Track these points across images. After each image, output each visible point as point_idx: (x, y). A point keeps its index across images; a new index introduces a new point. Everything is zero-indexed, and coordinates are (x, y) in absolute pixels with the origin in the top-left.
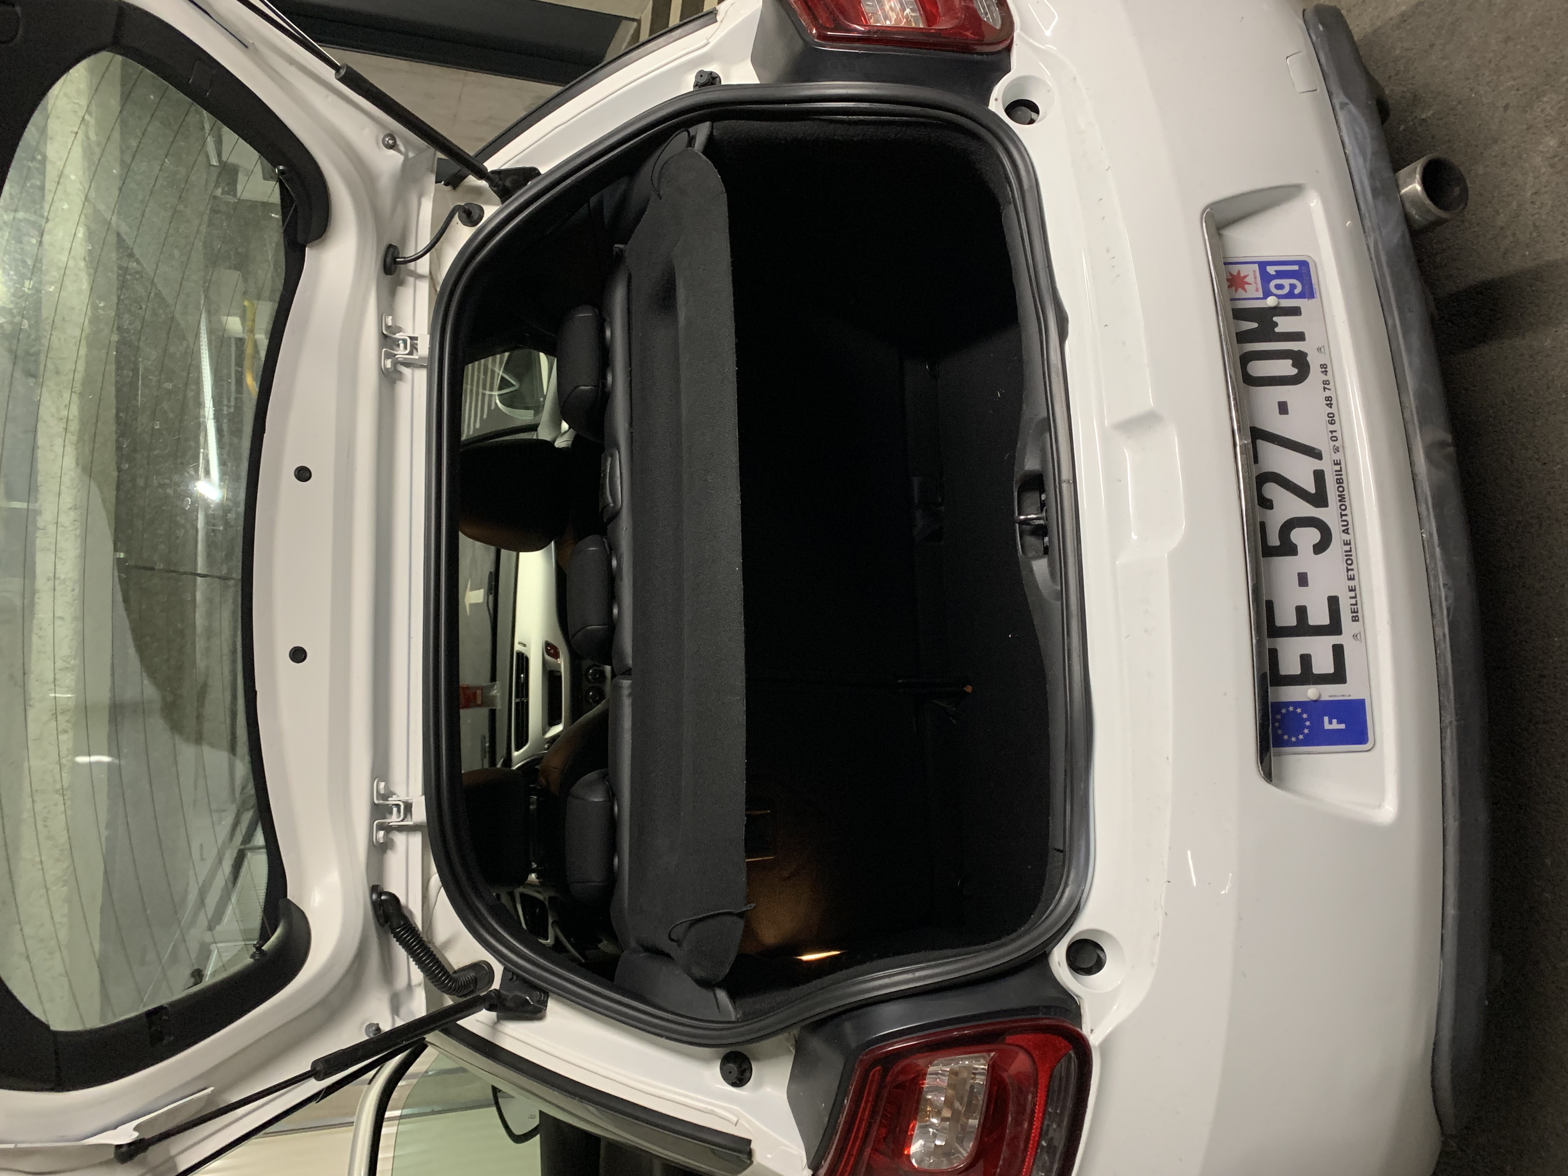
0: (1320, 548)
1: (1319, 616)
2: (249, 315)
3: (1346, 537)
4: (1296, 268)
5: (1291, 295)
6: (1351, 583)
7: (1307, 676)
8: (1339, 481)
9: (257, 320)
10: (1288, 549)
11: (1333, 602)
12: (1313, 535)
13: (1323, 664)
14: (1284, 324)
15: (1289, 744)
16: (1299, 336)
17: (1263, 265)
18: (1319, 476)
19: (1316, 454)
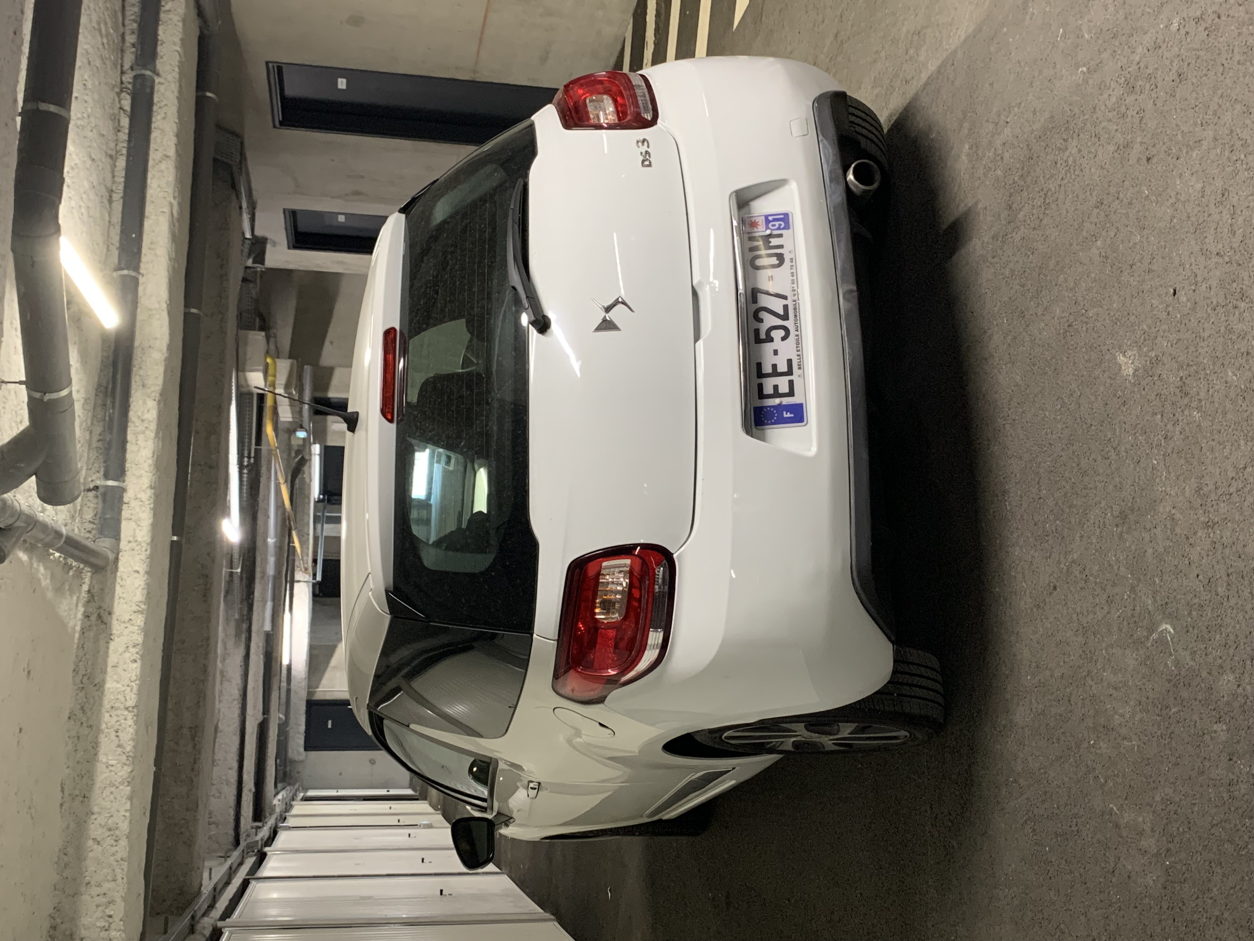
0: (784, 339)
1: (782, 367)
2: (271, 371)
3: (797, 333)
4: (782, 216)
5: (779, 229)
6: (798, 353)
7: (776, 394)
8: (795, 309)
9: (278, 375)
10: (770, 340)
11: (790, 362)
12: (782, 333)
13: (784, 388)
14: (774, 242)
15: (768, 424)
16: (781, 247)
17: (766, 217)
18: (786, 307)
19: (785, 298)
